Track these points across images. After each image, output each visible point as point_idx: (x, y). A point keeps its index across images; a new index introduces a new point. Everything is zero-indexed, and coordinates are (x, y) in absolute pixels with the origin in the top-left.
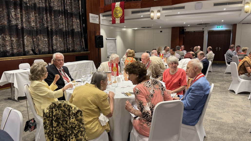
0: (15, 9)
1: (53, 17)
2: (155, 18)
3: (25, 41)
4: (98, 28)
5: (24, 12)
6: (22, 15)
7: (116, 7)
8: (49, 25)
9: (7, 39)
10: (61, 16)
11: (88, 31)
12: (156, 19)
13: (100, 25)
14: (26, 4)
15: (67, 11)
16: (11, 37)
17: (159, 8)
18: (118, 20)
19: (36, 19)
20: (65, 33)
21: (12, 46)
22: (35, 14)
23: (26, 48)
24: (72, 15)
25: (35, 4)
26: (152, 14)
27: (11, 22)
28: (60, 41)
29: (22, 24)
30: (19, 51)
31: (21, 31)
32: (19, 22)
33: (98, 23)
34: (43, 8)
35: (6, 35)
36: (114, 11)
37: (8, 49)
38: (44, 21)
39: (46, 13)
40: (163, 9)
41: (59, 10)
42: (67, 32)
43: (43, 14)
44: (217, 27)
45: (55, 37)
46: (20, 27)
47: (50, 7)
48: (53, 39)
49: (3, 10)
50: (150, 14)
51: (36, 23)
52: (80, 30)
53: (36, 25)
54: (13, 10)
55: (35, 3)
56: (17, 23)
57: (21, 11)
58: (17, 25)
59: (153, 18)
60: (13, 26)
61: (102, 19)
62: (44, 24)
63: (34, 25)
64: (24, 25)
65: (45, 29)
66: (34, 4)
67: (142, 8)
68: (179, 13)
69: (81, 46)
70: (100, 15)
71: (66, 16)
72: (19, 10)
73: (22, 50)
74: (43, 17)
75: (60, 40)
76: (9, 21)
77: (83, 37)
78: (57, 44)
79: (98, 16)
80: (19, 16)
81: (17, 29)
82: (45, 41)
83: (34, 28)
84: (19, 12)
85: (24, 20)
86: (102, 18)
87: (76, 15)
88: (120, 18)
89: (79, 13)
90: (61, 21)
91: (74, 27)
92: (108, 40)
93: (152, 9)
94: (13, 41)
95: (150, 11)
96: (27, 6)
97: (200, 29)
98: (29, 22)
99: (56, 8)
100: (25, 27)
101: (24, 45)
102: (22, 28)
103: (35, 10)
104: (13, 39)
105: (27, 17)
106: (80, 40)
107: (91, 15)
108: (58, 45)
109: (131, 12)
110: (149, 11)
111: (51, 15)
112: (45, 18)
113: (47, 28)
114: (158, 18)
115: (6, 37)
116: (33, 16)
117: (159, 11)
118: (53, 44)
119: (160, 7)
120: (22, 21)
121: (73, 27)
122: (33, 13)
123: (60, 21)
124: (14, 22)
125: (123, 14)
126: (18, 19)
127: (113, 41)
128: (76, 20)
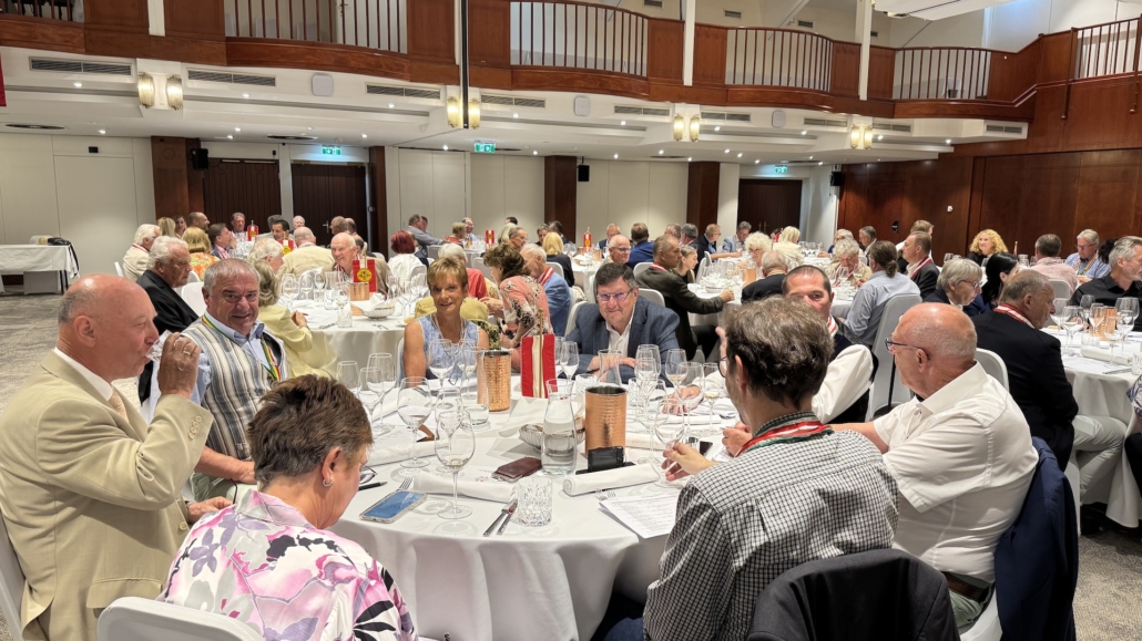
2: (161, 103)
12: (166, 107)
17: (178, 68)
26: (145, 87)
40: (193, 75)
44: (324, 152)
50: (134, 85)
59: (153, 103)
67: (88, 52)
68: (246, 96)
93: (143, 64)
95: (134, 72)
97: (264, 154)
109: (28, 63)
110: (124, 70)
114: (175, 106)
117: (175, 79)
119: (179, 63)
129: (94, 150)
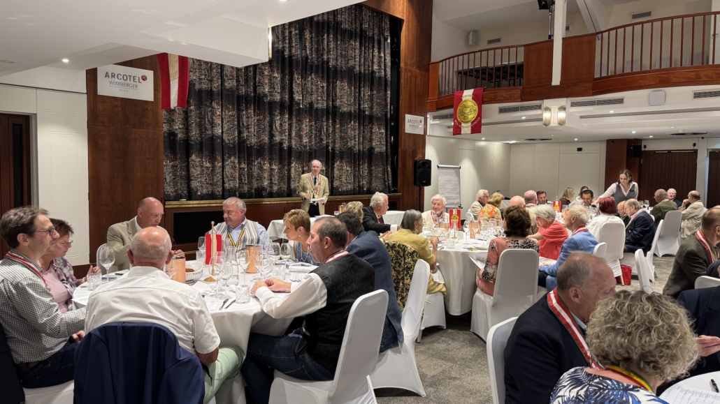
0: (282, 114)
1: (338, 126)
3: (293, 170)
4: (421, 143)
5: (294, 121)
6: (290, 125)
7: (464, 99)
8: (330, 141)
9: (265, 168)
10: (352, 122)
11: (400, 150)
12: (556, 124)
13: (427, 137)
14: (299, 104)
15: (364, 111)
16: (271, 164)
17: (564, 102)
18: (467, 127)
19: (311, 131)
20: (357, 156)
21: (271, 180)
22: (310, 121)
23: (292, 183)
24: (371, 119)
25: (311, 104)
26: (546, 115)
27: (274, 138)
28: (348, 171)
29: (290, 142)
30: (281, 188)
31: (287, 153)
32: (285, 138)
33: (422, 133)
34: (322, 110)
35: (264, 159)
36: (459, 108)
37: (266, 184)
39: (327, 120)
40: (573, 105)
41: (350, 112)
42: (361, 154)
43: (322, 121)
45: (338, 163)
46: (285, 145)
47: (335, 107)
48: (334, 168)
49: (265, 118)
50: (542, 114)
51: (310, 137)
52: (384, 148)
53: (310, 142)
54: (278, 118)
55: (312, 102)
56: (282, 139)
57: (290, 119)
58: (281, 144)
60: (275, 145)
61: (432, 125)
62: (322, 140)
63: (306, 142)
64: (293, 143)
65: (323, 148)
66: (309, 104)
67: (522, 101)
68: (612, 112)
69: (385, 181)
70: (428, 116)
71: (362, 122)
72: (287, 116)
73: (286, 187)
74: (322, 127)
75: (348, 169)
76: (271, 136)
77: (389, 163)
78: (340, 177)
79: (422, 118)
80: (286, 126)
81: (281, 149)
83: (305, 147)
84: (287, 120)
85: (294, 134)
86: (430, 121)
87: (378, 119)
88: (472, 123)
89: (386, 115)
90: (353, 132)
91: (374, 144)
92: (440, 170)
93: (547, 103)
94: (274, 170)
95: (543, 108)
96: (300, 108)
97: (686, 145)
98: (300, 137)
99: (345, 109)
100: (294, 146)
101: (289, 178)
102: (290, 148)
103: (311, 115)
104: (274, 167)
105: (298, 128)
106: (384, 169)
107: (408, 117)
108: (343, 179)
109: (497, 111)
110: (539, 107)
111: (334, 122)
112: (325, 127)
113: (327, 146)
115: (264, 164)
116: (306, 126)
117: (563, 108)
118: (334, 177)
120: (290, 135)
121: (372, 143)
122: (308, 120)
123: (350, 133)
124: (277, 139)
125: (480, 115)
126: (285, 133)
127: (453, 171)
128: (379, 129)
129: (580, 149)
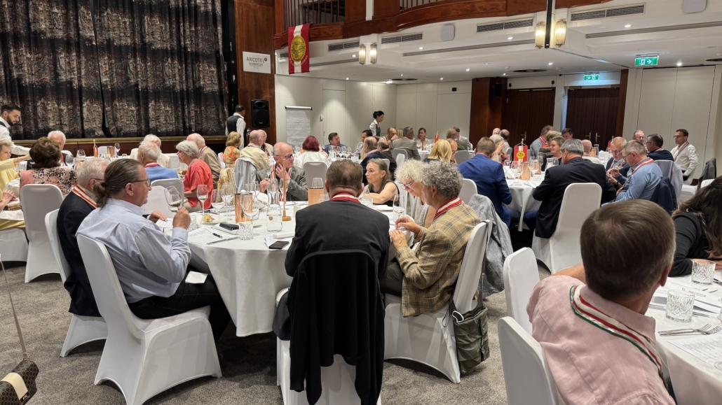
0: (69, 52)
1: (149, 64)
2: (368, 62)
3: (85, 110)
4: (268, 83)
5: (83, 58)
6: (79, 63)
8: (140, 80)
10: (169, 60)
11: (239, 89)
15: (185, 48)
17: (374, 38)
18: (298, 66)
19: (111, 69)
20: (179, 95)
21: (61, 120)
22: (110, 59)
23: (86, 124)
24: (197, 57)
25: (110, 41)
26: (362, 53)
29: (79, 81)
30: (75, 129)
31: (77, 92)
33: (269, 72)
34: (126, 47)
35: (48, 99)
37: (51, 124)
38: (129, 72)
39: (135, 57)
41: (167, 49)
42: (185, 93)
43: (127, 58)
44: (585, 79)
45: (153, 102)
46: (75, 84)
47: (144, 43)
48: (148, 108)
51: (111, 77)
52: (216, 88)
53: (112, 80)
54: (62, 56)
56: (71, 78)
57: (78, 56)
58: (70, 82)
59: (364, 62)
60: (62, 84)
62: (128, 79)
63: (107, 81)
64: (84, 82)
65: (131, 87)
66: (107, 40)
67: (344, 37)
69: (220, 123)
70: (276, 54)
71: (183, 59)
72: (74, 54)
73: (79, 127)
74: (127, 65)
75: (168, 109)
76: (57, 75)
79: (268, 56)
80: (75, 64)
81: (71, 88)
82: (131, 111)
85: (83, 72)
86: (278, 60)
88: (302, 61)
89: (218, 52)
90: (171, 71)
92: (289, 111)
94: (63, 110)
95: (360, 45)
96: (93, 45)
97: (544, 83)
98: (98, 76)
99: (159, 46)
101: (82, 118)
102: (80, 87)
103: (110, 52)
104: (62, 107)
105: (93, 67)
106: (218, 110)
107: (246, 55)
108: (162, 120)
109: (327, 48)
111: (144, 60)
112: (131, 66)
113: (137, 85)
114: (374, 61)
116: (105, 64)
117: (374, 46)
118: (149, 118)
119: (377, 34)
120: (79, 73)
121: (200, 83)
122: (106, 58)
123: (168, 71)
125: (307, 53)
126: (73, 71)
127: (303, 112)
129: (454, 89)
